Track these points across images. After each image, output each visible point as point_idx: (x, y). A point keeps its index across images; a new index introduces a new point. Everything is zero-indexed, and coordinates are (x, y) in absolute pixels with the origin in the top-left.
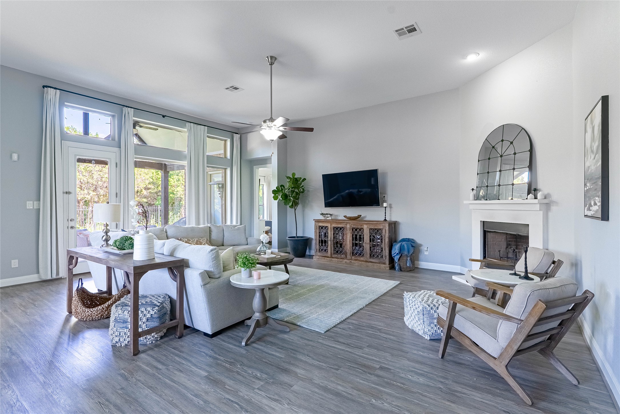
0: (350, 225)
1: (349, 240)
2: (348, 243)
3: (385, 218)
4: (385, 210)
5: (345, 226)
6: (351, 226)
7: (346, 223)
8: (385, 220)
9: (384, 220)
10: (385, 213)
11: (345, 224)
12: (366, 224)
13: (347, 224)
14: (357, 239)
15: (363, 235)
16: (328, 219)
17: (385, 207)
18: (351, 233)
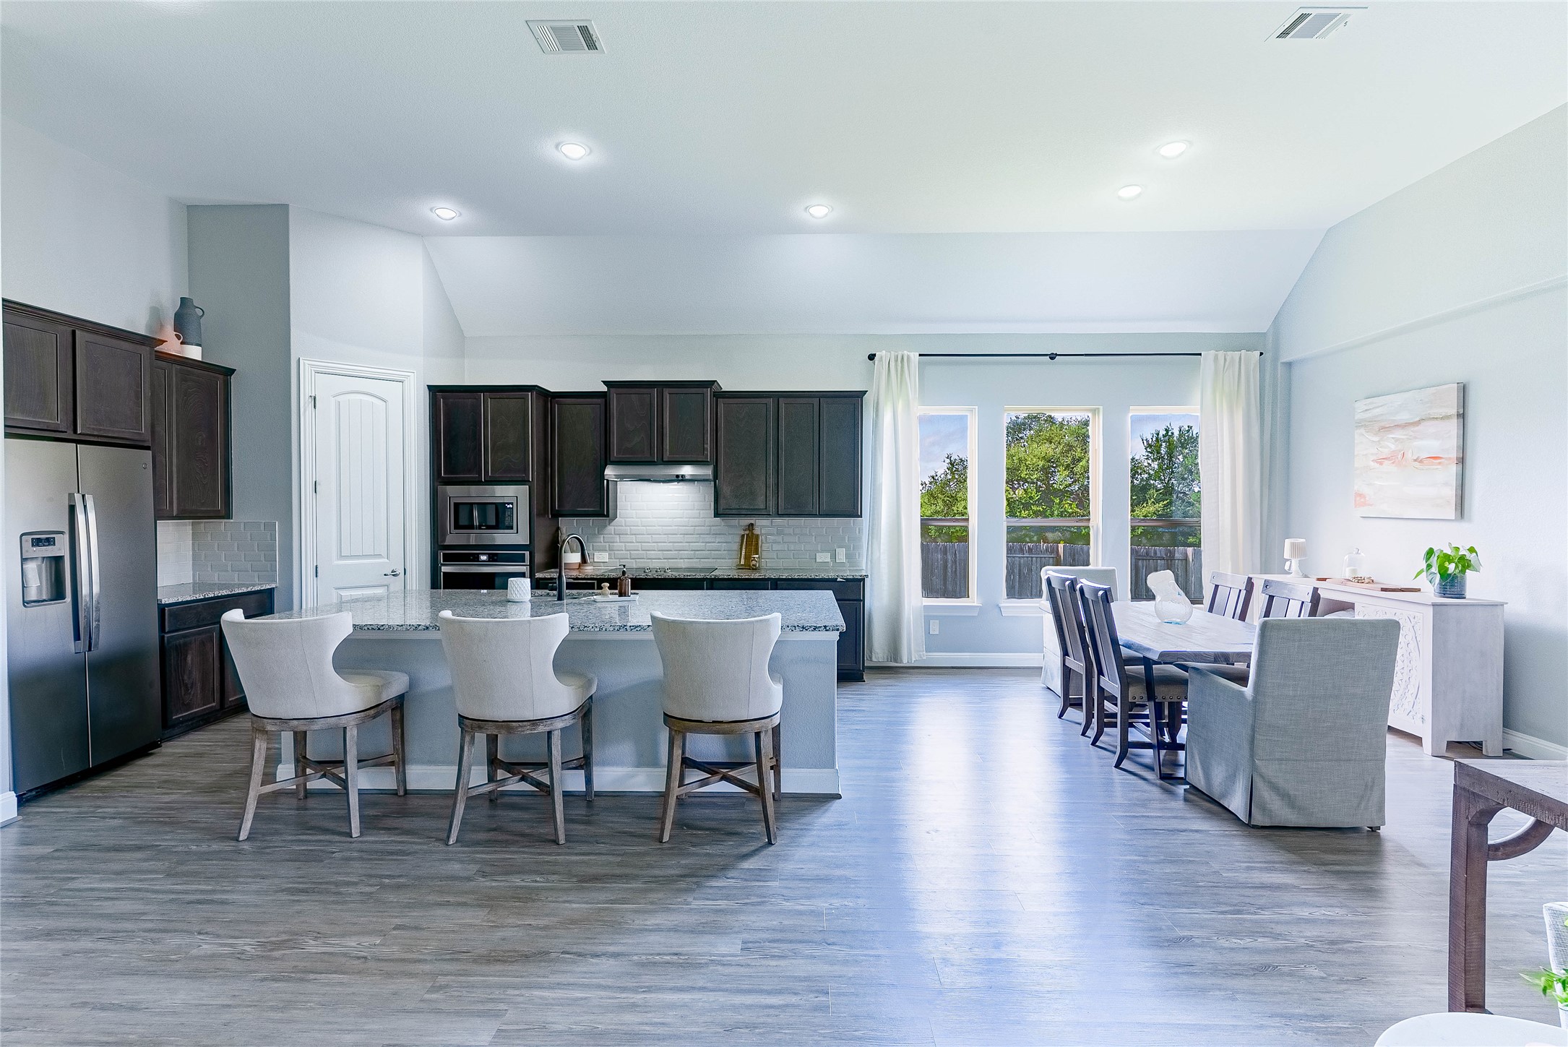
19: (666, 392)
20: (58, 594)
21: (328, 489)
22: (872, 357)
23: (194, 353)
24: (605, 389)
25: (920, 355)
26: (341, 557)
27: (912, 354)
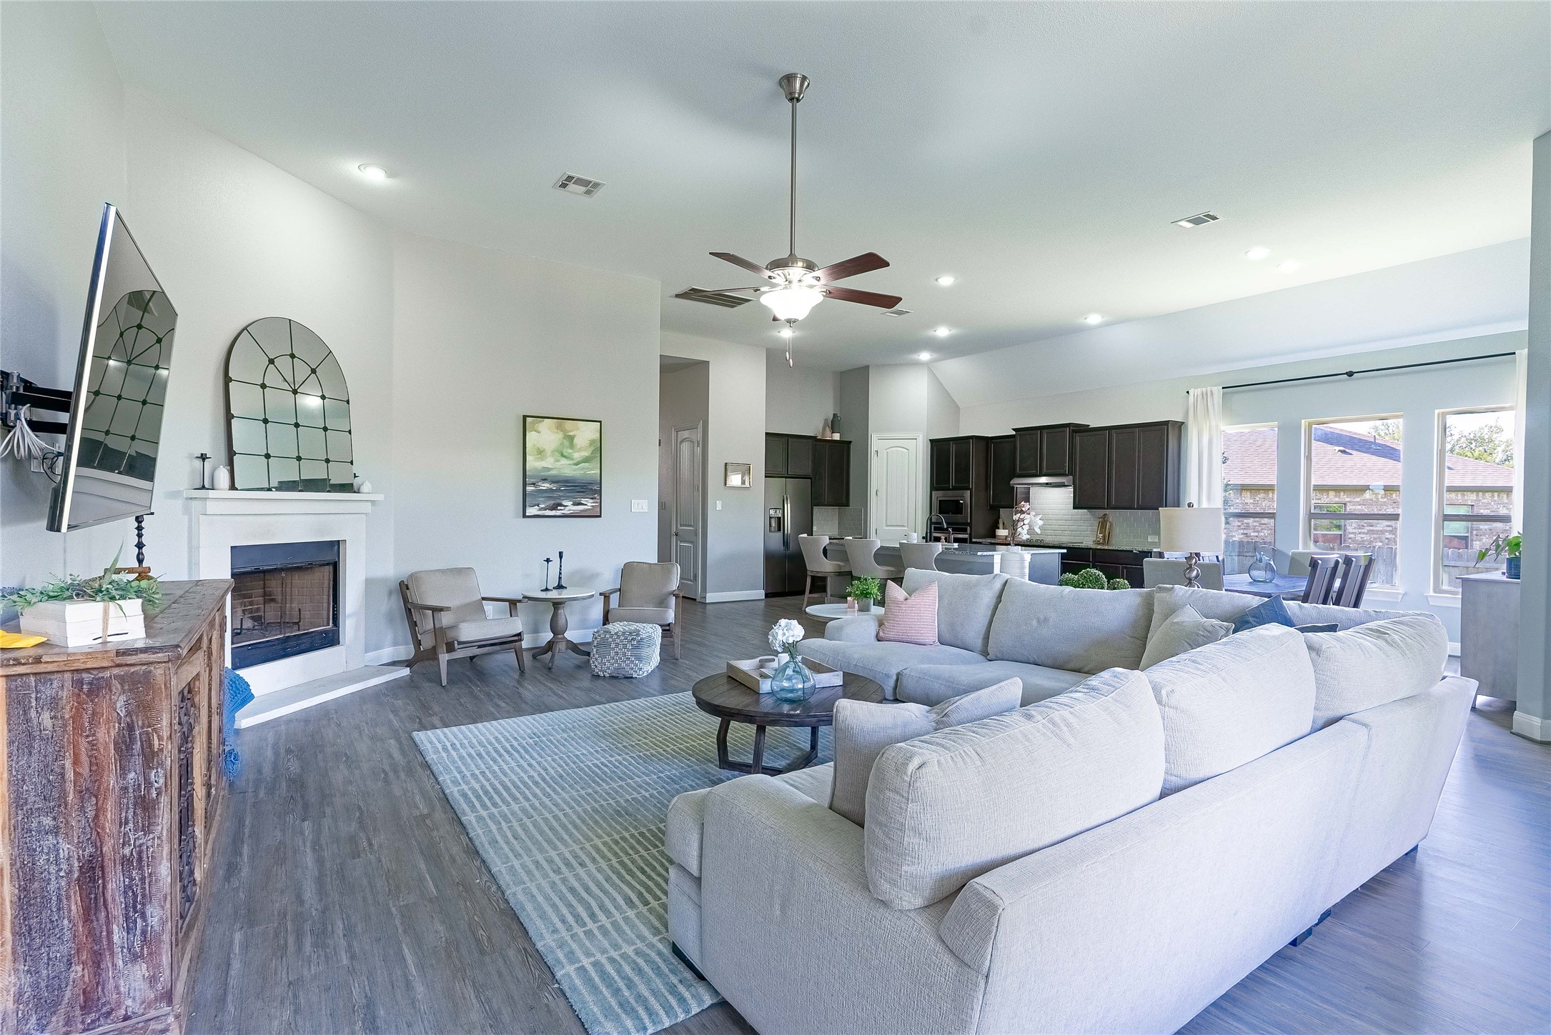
19: (1045, 431)
20: (779, 530)
21: (882, 493)
22: (1188, 392)
23: (837, 437)
24: (1014, 433)
25: (1223, 388)
26: (887, 526)
27: (1215, 389)
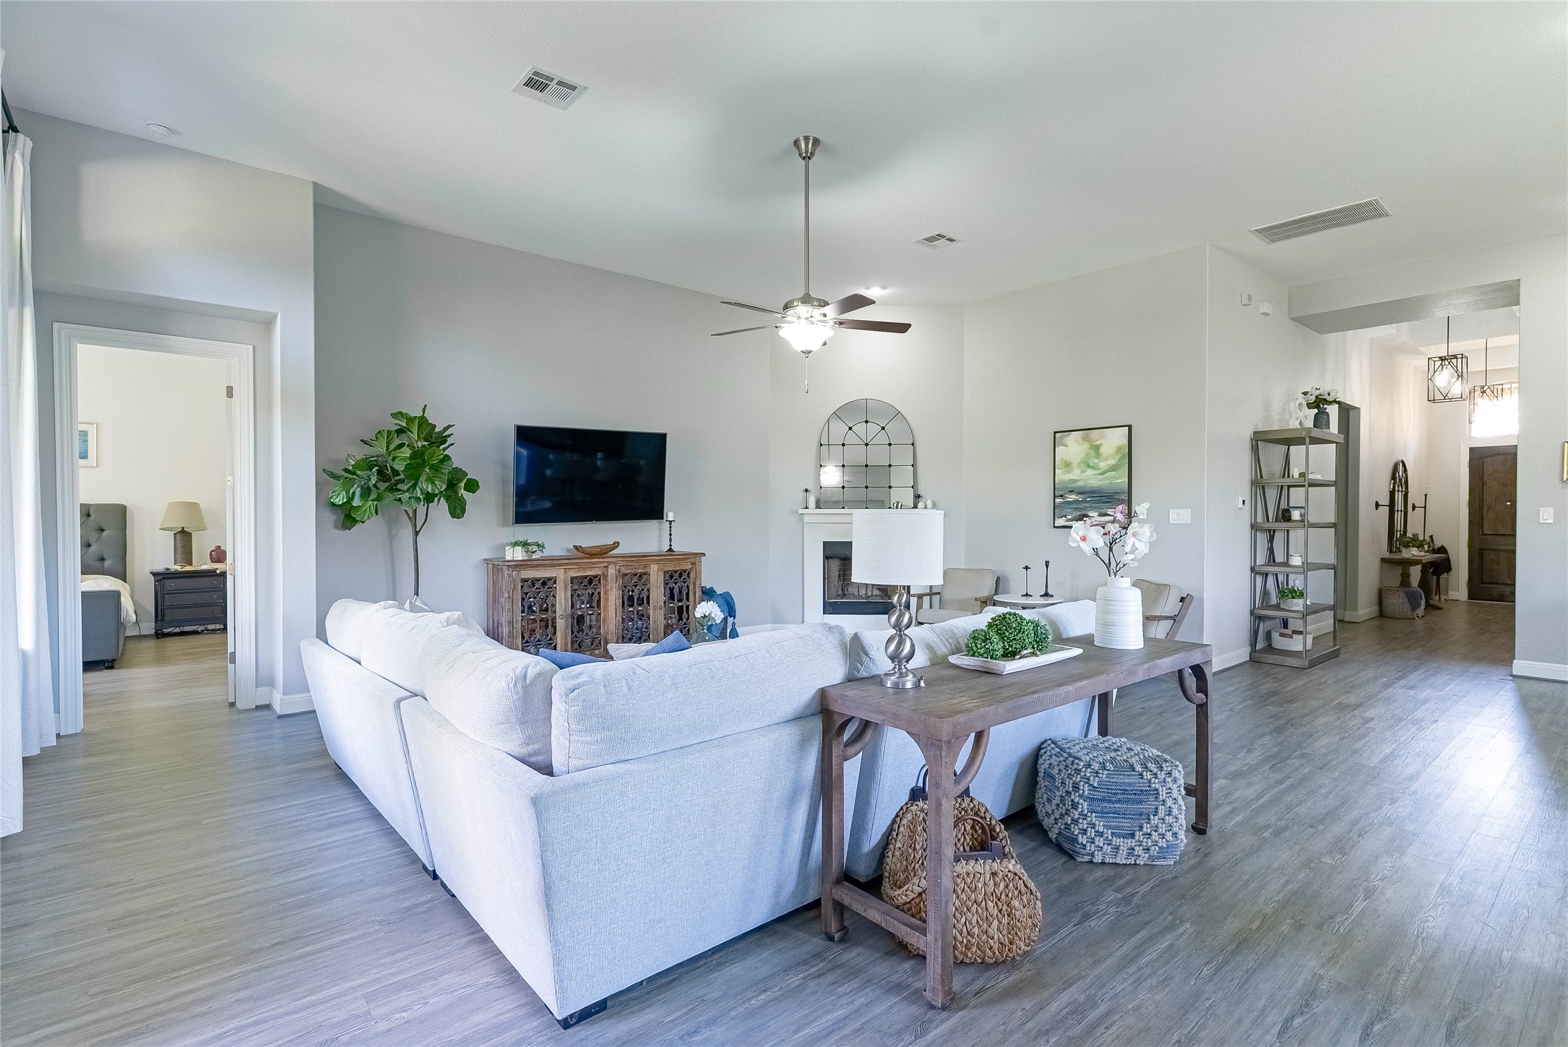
0: (618, 568)
1: (614, 607)
2: (612, 613)
3: (671, 545)
4: (670, 527)
5: (603, 572)
6: (619, 571)
7: (605, 565)
8: (670, 550)
9: (667, 552)
10: (670, 535)
11: (605, 567)
12: (657, 562)
13: (607, 567)
14: (634, 600)
15: (648, 590)
16: (534, 557)
17: (670, 522)
18: (619, 588)
